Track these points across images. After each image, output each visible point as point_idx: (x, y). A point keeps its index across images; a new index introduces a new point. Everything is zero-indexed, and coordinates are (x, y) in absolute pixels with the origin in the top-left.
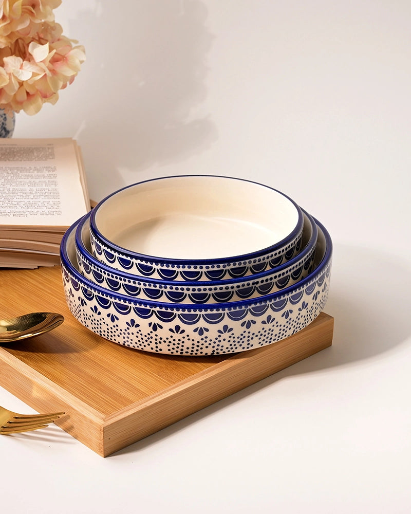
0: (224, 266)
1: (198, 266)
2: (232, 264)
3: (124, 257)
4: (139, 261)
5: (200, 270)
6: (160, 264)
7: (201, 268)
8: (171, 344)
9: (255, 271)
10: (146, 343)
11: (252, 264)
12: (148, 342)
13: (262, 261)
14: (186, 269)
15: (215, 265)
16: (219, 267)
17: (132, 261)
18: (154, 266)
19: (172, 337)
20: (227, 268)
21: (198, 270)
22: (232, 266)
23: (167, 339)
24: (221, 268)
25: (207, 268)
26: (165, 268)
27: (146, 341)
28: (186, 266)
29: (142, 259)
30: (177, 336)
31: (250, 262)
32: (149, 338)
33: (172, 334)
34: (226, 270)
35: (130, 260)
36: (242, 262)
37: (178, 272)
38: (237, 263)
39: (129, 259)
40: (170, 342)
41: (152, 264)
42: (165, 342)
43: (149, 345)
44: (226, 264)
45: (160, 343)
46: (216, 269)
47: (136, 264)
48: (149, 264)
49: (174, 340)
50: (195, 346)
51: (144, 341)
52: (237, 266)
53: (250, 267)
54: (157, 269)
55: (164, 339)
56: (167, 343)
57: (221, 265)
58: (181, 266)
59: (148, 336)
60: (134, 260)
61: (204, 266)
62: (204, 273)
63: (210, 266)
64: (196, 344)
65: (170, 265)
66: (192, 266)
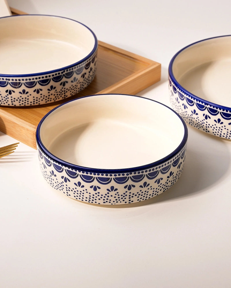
0: (127, 175)
1: (109, 174)
2: (133, 173)
3: (57, 164)
4: (67, 168)
5: (110, 177)
6: (81, 172)
7: (111, 175)
8: (21, 101)
9: (150, 177)
10: (5, 102)
11: (148, 172)
12: (6, 101)
13: (155, 170)
14: (100, 176)
15: (121, 174)
16: (123, 175)
17: (62, 167)
18: (77, 172)
19: (21, 97)
20: (130, 176)
21: (109, 176)
22: (133, 174)
23: (18, 98)
24: (125, 176)
25: (115, 175)
26: (85, 174)
27: (5, 100)
28: (100, 174)
29: (69, 167)
30: (24, 96)
31: (146, 171)
32: (6, 99)
33: (21, 95)
34: (129, 177)
35: (61, 167)
36: (141, 171)
37: (94, 177)
38: (137, 172)
39: (60, 165)
40: (20, 100)
41: (76, 171)
42: (17, 100)
43: (7, 103)
44: (129, 173)
45: (14, 101)
46: (121, 176)
47: (65, 169)
48: (74, 171)
49: (23, 99)
50: (35, 101)
51: (4, 100)
52: (137, 174)
53: (147, 175)
54: (80, 175)
55: (16, 99)
56: (19, 101)
57: (125, 174)
58: (97, 174)
59: (6, 97)
60: (64, 167)
61: (113, 174)
62: (113, 179)
63: (117, 174)
64: (36, 99)
65: (89, 173)
66: (105, 174)
